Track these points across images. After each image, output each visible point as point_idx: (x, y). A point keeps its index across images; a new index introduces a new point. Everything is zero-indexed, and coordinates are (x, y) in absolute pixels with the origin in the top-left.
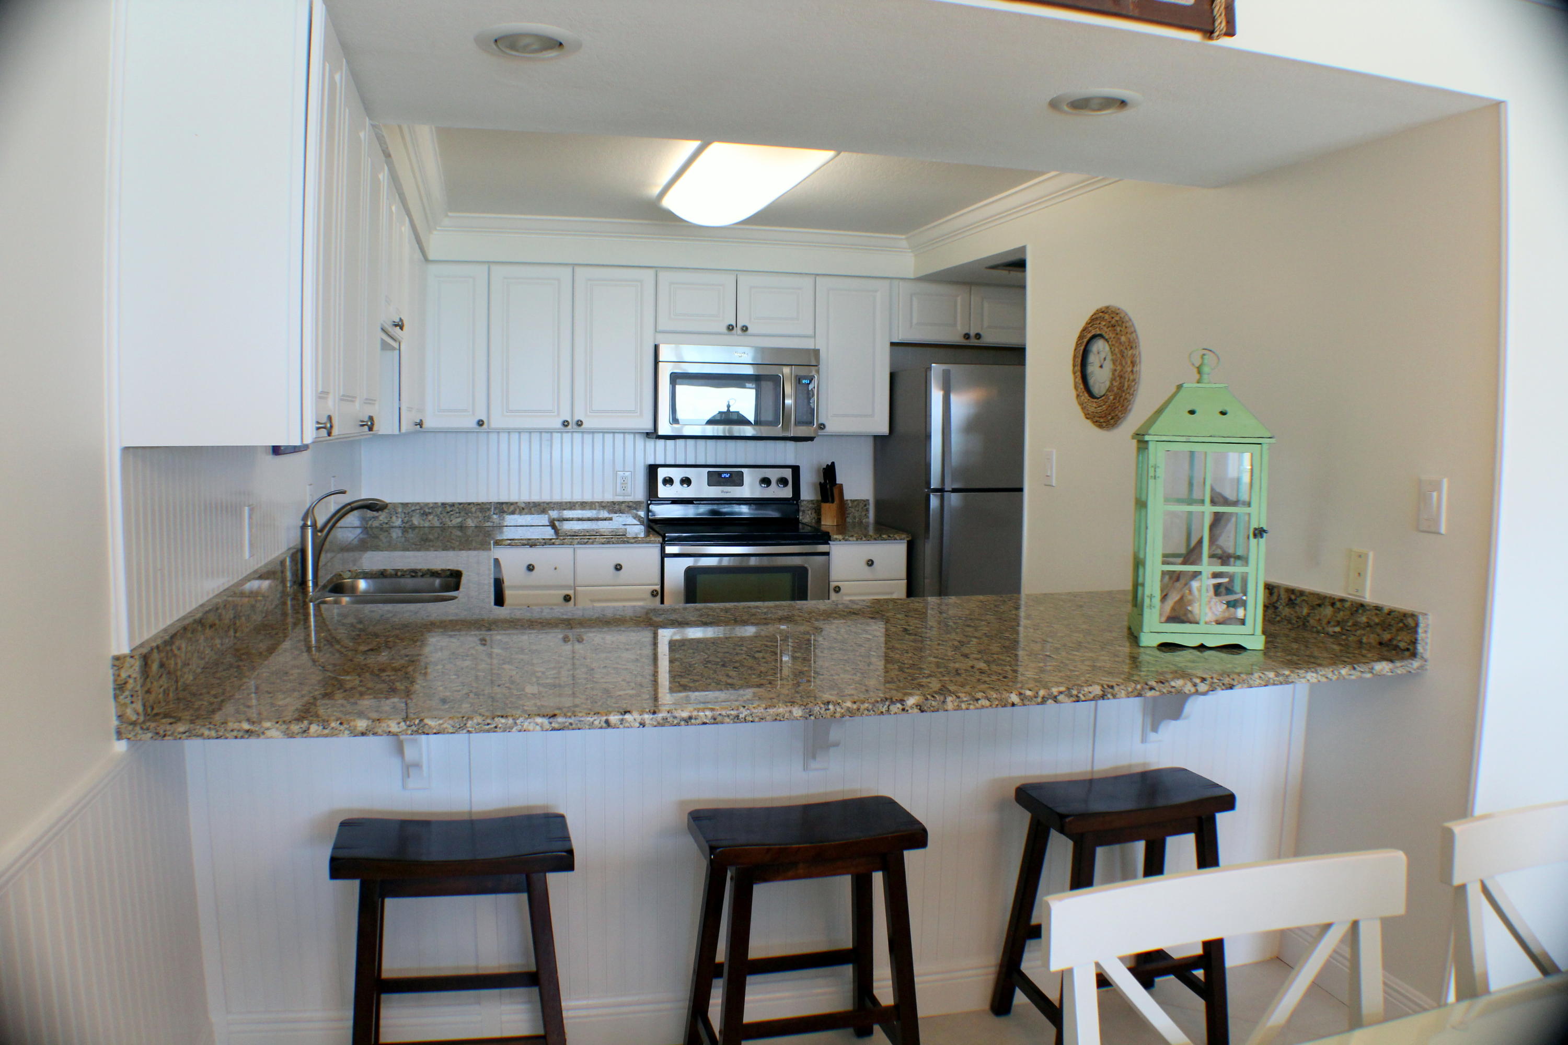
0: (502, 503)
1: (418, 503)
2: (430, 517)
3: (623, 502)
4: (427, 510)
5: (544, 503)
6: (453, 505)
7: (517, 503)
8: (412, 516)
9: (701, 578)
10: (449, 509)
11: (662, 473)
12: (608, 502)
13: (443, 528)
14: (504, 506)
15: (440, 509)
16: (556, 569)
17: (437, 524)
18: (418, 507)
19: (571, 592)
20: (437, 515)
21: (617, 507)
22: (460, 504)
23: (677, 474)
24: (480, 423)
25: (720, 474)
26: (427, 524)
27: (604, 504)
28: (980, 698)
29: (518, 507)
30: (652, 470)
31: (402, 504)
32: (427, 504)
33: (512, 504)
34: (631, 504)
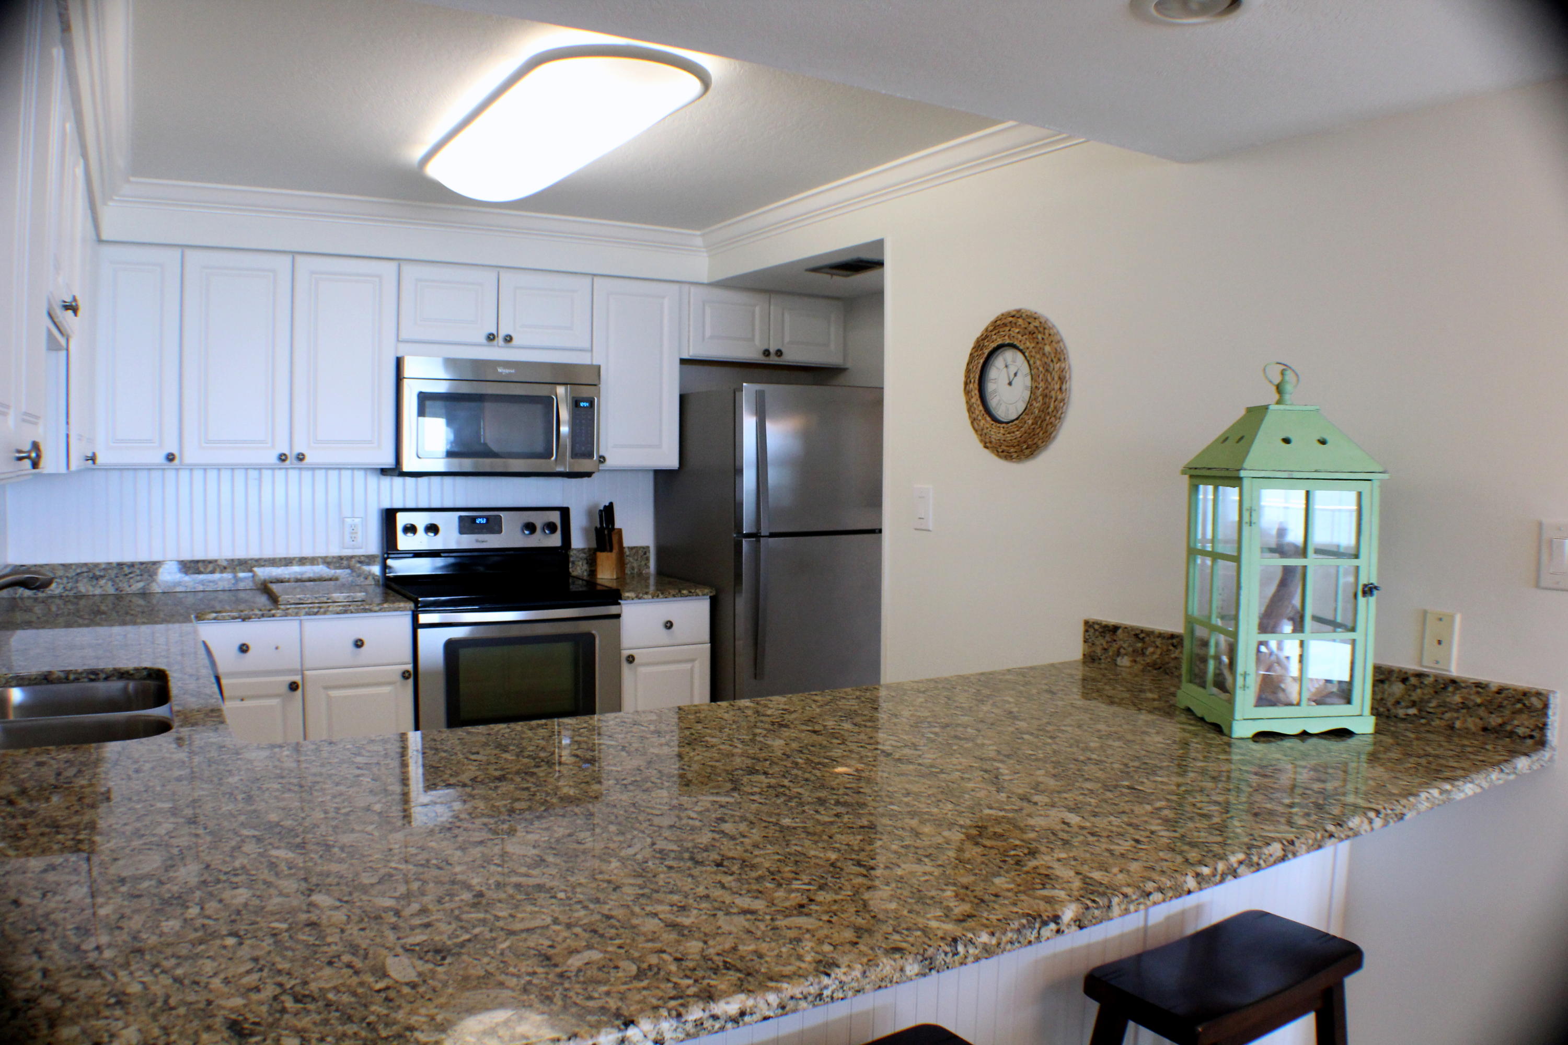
0: (198, 562)
1: (86, 564)
2: (102, 582)
3: (352, 557)
4: (98, 573)
5: (252, 559)
6: (132, 565)
7: (216, 561)
8: (77, 581)
9: (464, 653)
10: (127, 570)
11: (402, 519)
12: (334, 557)
13: (119, 597)
14: (200, 565)
15: (115, 571)
16: (277, 648)
17: (112, 591)
18: (85, 569)
19: (297, 678)
20: (111, 579)
21: (345, 563)
22: (142, 563)
23: (421, 520)
24: (170, 458)
25: (473, 519)
26: (98, 591)
27: (329, 560)
29: (219, 565)
30: (389, 516)
31: (63, 565)
32: (96, 565)
33: (210, 562)
34: (363, 559)
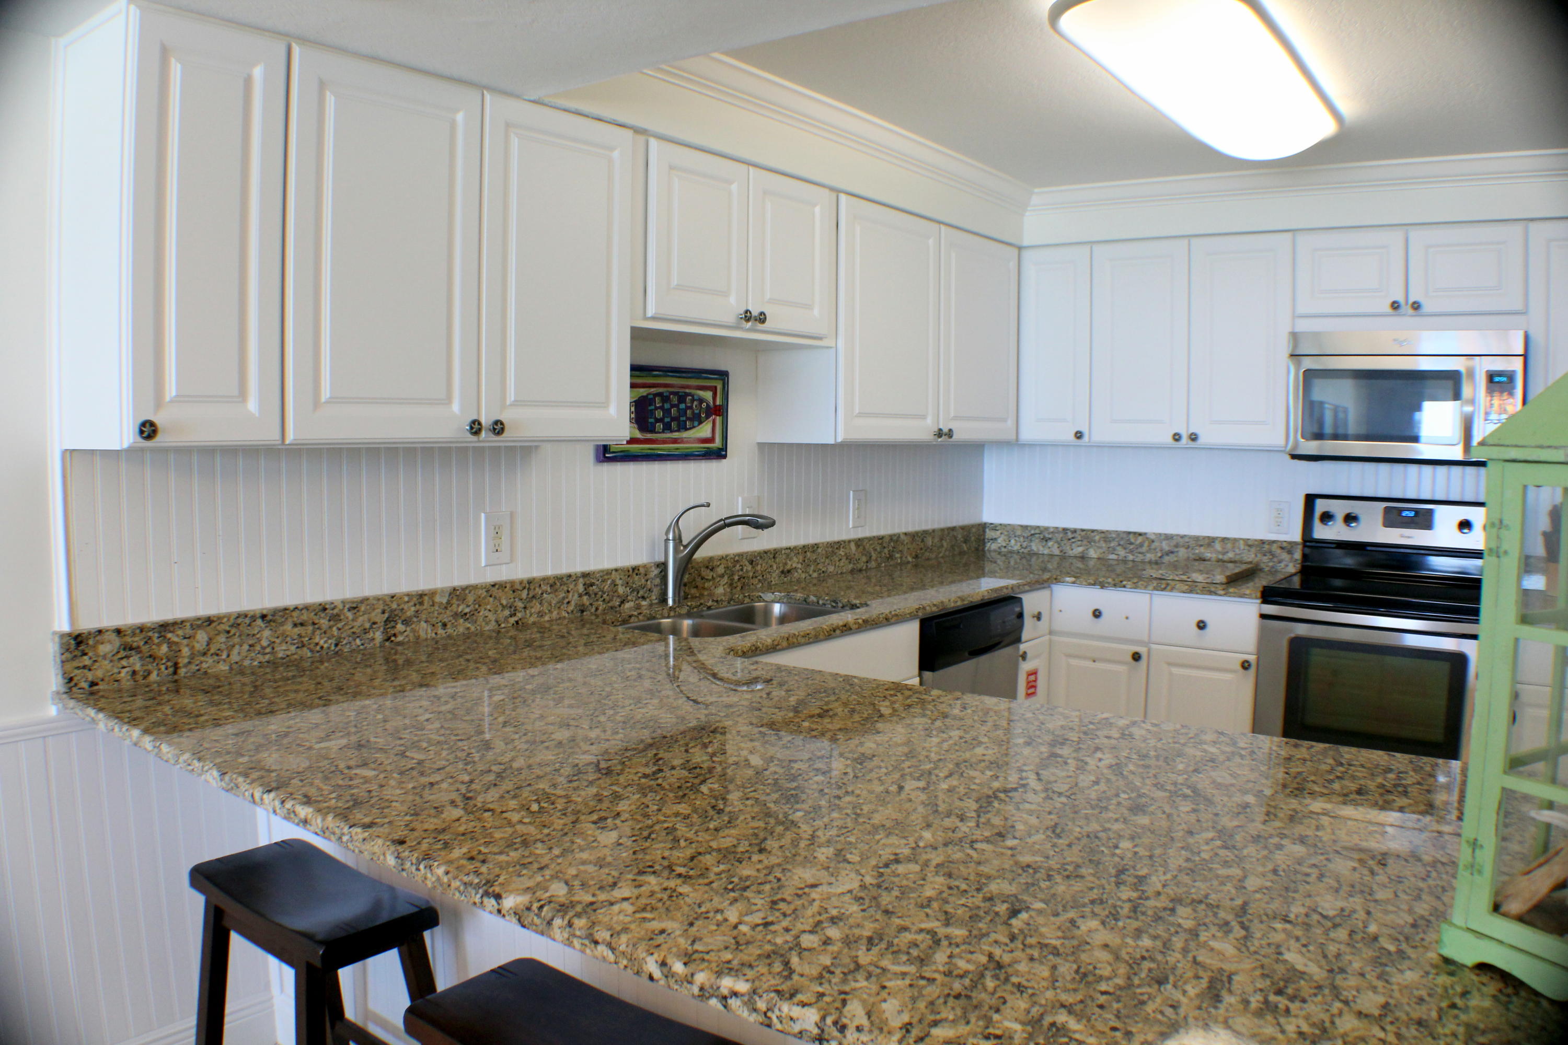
0: (1129, 533)
1: (1038, 527)
2: (1050, 543)
3: (1274, 542)
4: (1047, 536)
5: (1178, 535)
6: (1075, 531)
7: (1145, 534)
8: (1031, 541)
10: (1070, 535)
11: (1321, 506)
12: (1256, 540)
13: (1063, 557)
14: (1131, 536)
15: (1061, 535)
16: (1127, 618)
17: (1057, 552)
18: (1037, 531)
19: (1144, 650)
20: (1057, 542)
21: (1266, 546)
22: (1083, 530)
23: (1339, 509)
24: (1079, 435)
25: (1401, 510)
26: (1046, 552)
27: (1250, 543)
28: (600, 941)
29: (1147, 538)
30: (1310, 500)
31: (1021, 526)
32: (1047, 529)
33: (1140, 534)
34: (1285, 545)
